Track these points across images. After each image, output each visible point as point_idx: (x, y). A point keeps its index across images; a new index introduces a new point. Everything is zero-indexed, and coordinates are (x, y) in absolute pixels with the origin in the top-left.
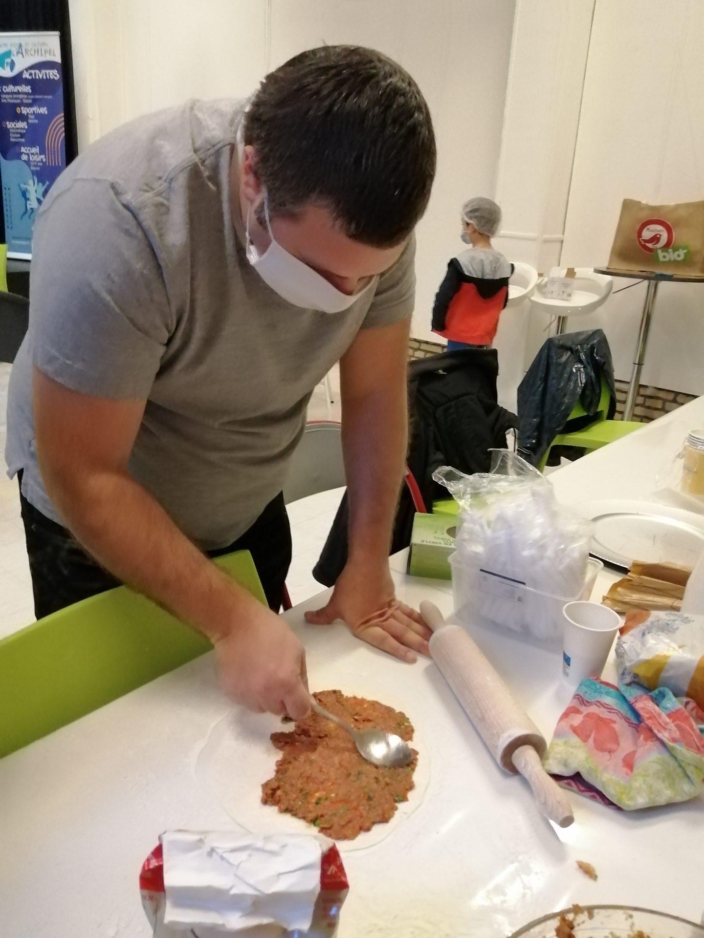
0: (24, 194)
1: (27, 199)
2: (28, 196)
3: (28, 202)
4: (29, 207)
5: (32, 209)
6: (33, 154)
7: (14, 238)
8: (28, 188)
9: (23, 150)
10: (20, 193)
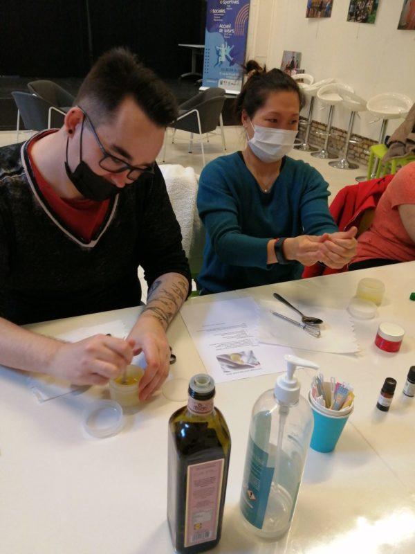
2: (220, 54)
3: (220, 57)
4: (220, 60)
6: (227, 29)
7: (208, 78)
8: (221, 49)
9: (221, 26)
10: (215, 52)
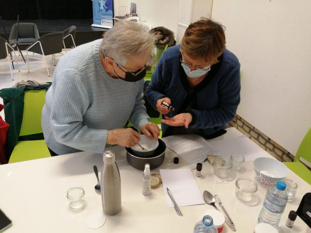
0: (99, 4)
1: (100, 6)
2: (100, 5)
3: (100, 7)
4: (101, 9)
5: (102, 10)
7: (96, 19)
8: (100, 2)
10: (98, 4)
